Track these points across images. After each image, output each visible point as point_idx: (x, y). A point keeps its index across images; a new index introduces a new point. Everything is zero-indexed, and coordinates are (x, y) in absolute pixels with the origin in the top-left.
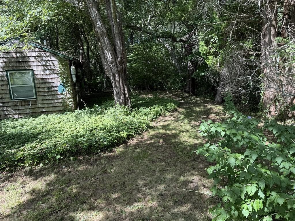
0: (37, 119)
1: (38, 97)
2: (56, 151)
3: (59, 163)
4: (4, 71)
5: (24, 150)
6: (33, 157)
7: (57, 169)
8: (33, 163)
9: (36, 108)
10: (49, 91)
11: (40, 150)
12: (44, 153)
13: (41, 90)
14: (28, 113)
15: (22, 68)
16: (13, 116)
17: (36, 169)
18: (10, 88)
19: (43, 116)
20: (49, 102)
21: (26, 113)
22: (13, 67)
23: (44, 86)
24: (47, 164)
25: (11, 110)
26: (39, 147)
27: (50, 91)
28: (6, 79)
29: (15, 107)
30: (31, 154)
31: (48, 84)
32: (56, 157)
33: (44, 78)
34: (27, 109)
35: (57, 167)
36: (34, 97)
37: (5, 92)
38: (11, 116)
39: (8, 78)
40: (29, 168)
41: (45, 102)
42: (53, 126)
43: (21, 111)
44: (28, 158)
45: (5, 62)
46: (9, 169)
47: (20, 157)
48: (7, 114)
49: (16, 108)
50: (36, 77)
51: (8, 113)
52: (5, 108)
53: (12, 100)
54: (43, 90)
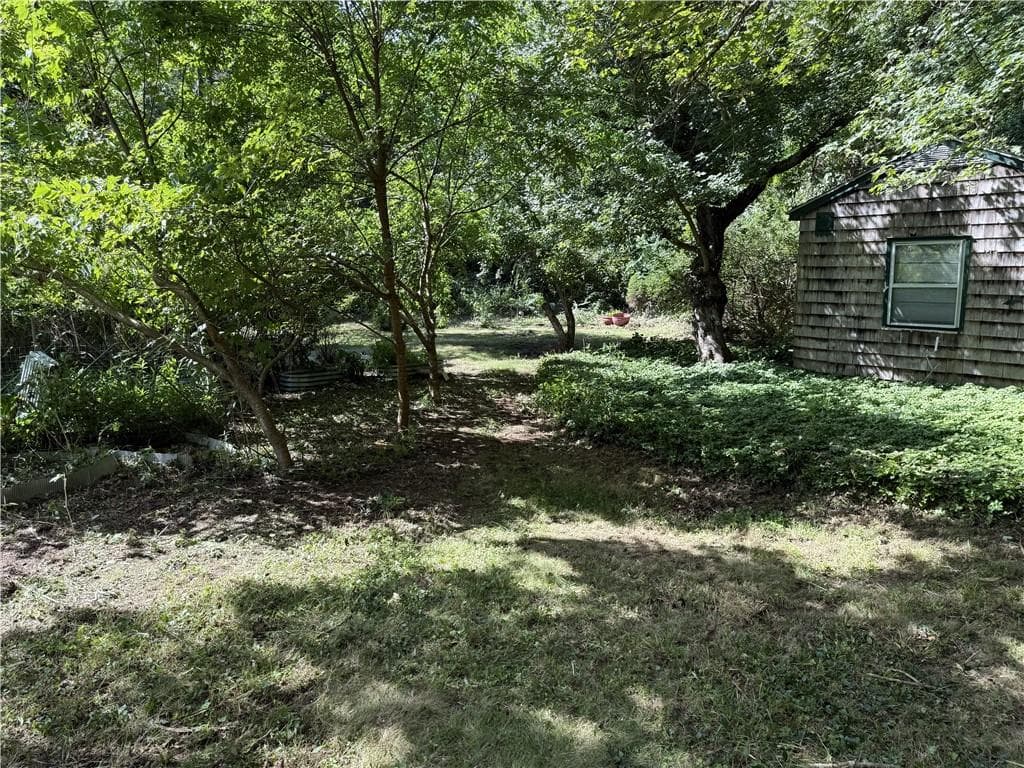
0: (947, 394)
1: (967, 325)
2: (991, 487)
3: (993, 524)
4: (884, 242)
5: (898, 459)
6: (920, 484)
7: (982, 535)
8: (918, 499)
9: (951, 360)
10: (1009, 312)
11: (944, 471)
12: (955, 482)
13: (984, 304)
14: (922, 372)
15: (938, 234)
16: (878, 374)
17: (921, 516)
18: (887, 290)
19: (968, 388)
20: (1003, 346)
21: (917, 371)
22: (913, 228)
23: (996, 293)
24: (956, 515)
25: (875, 354)
26: (942, 463)
27: (1015, 311)
28: (884, 264)
29: (891, 348)
30: (918, 474)
31: (1014, 285)
32: (988, 503)
33: (1001, 264)
34: (922, 359)
35: (984, 531)
36: (953, 324)
37: (871, 300)
38: (871, 371)
39: (888, 263)
40: (905, 507)
41: (987, 345)
42: (996, 422)
43: (905, 361)
44: (906, 480)
45: (891, 215)
46: (854, 494)
47: (887, 472)
48: (862, 363)
49: (890, 350)
50: (975, 262)
51: (865, 362)
52: (862, 346)
53: (887, 326)
54: (989, 306)
